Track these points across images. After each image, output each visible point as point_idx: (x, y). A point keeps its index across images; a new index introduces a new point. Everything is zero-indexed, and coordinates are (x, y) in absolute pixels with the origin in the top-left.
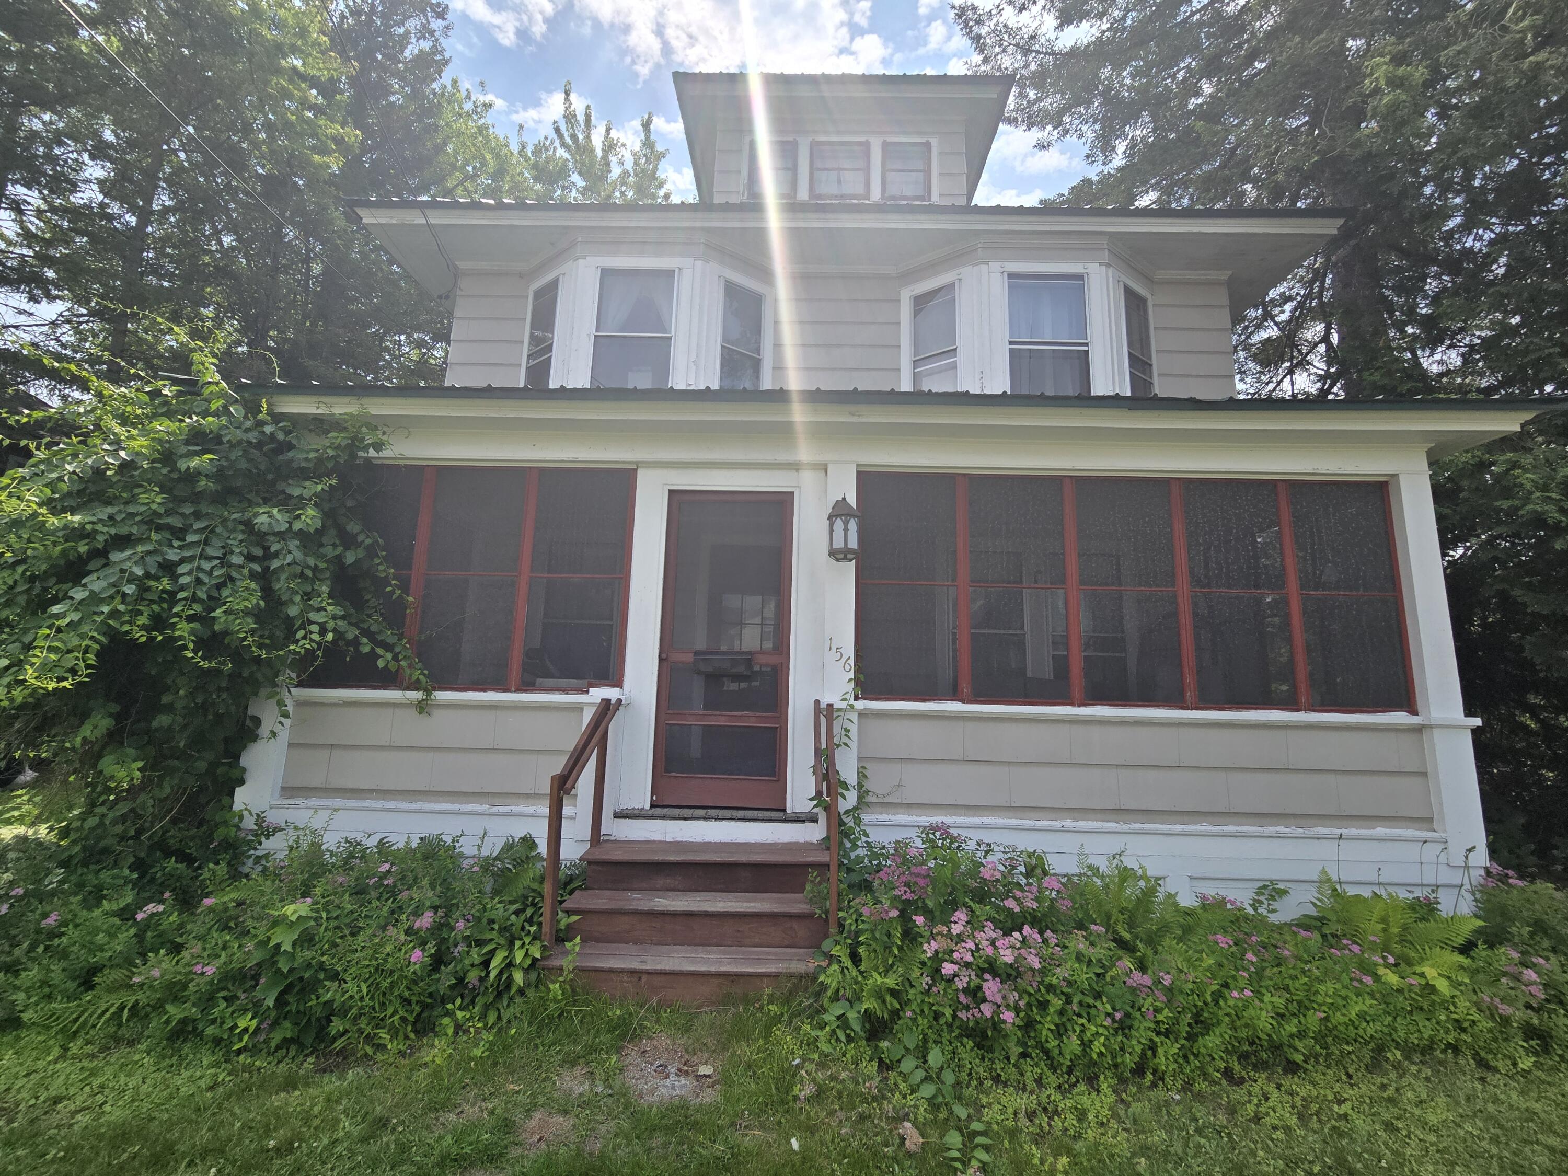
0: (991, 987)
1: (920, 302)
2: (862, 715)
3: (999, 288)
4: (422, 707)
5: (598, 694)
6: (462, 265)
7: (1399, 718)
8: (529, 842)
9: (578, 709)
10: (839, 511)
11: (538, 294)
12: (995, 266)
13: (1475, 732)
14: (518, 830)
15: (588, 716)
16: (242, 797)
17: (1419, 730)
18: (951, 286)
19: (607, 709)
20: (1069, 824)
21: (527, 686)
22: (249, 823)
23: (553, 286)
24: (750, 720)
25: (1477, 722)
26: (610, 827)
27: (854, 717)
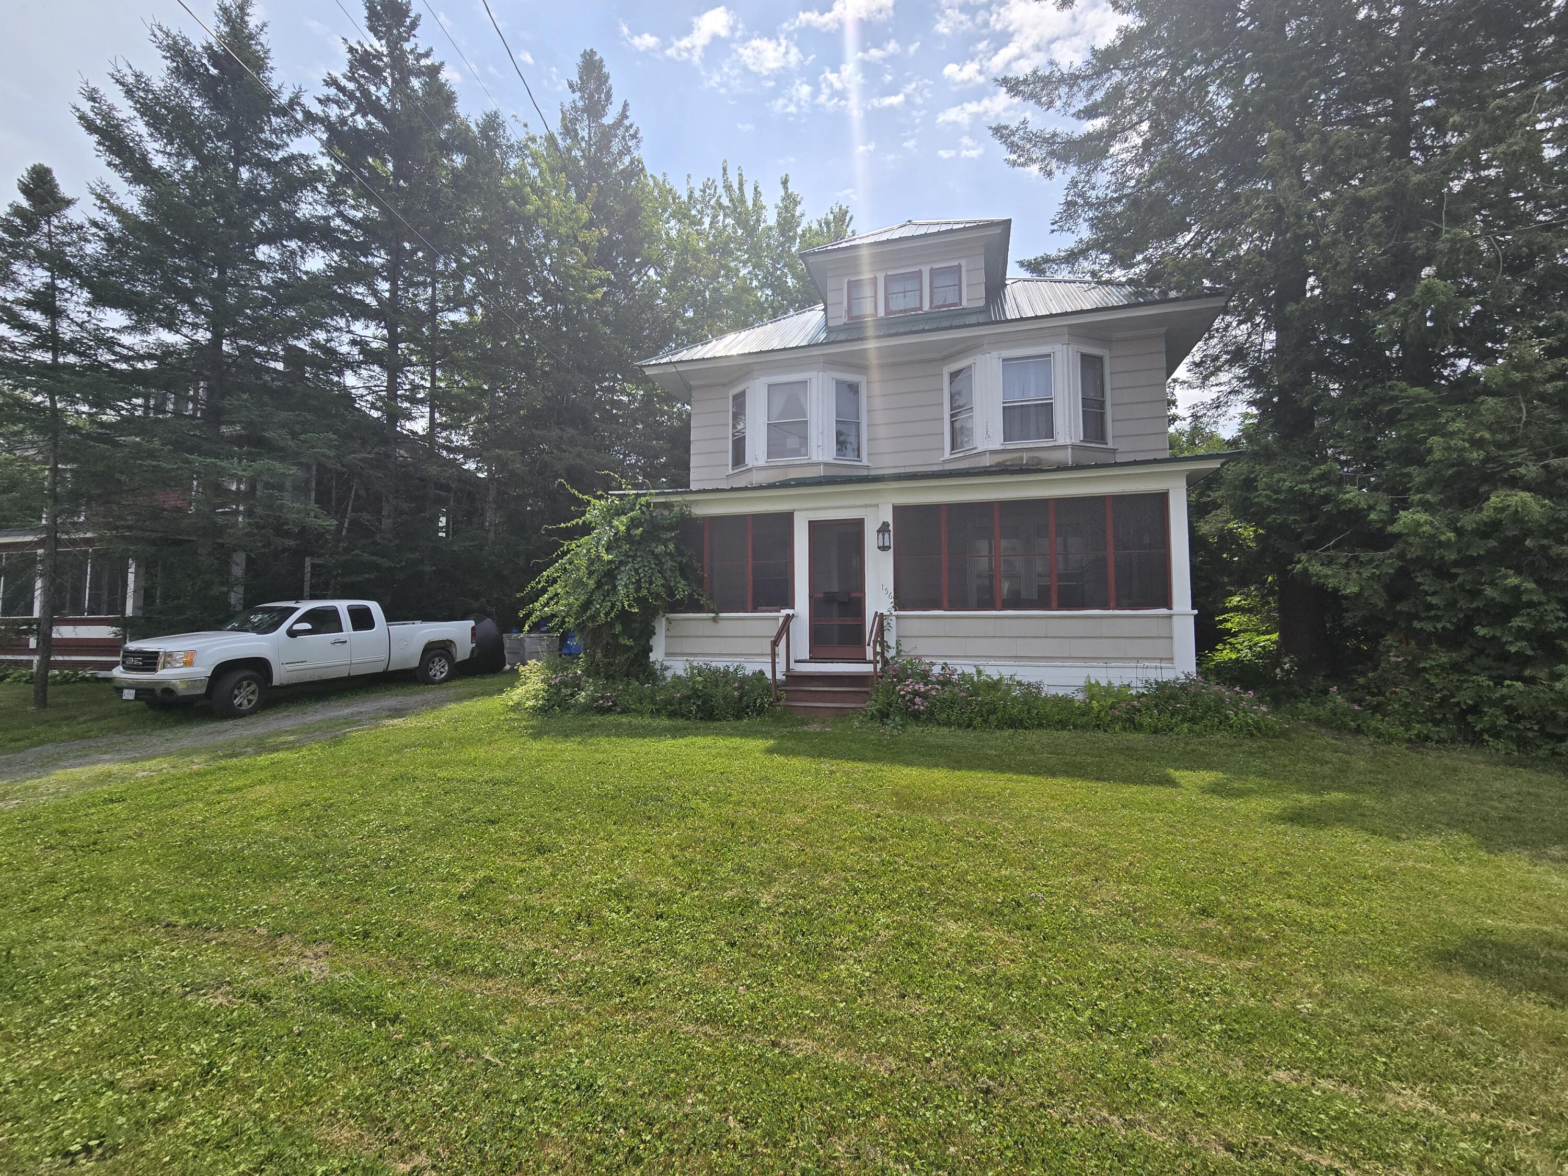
0: (917, 700)
1: (954, 375)
2: (897, 617)
3: (997, 366)
4: (715, 620)
5: (785, 612)
6: (692, 383)
7: (1163, 611)
8: (762, 673)
9: (777, 618)
10: (884, 529)
11: (735, 398)
12: (995, 354)
13: (1196, 617)
14: (757, 667)
15: (781, 620)
16: (653, 657)
17: (1170, 617)
18: (970, 367)
19: (788, 618)
20: (993, 662)
21: (755, 610)
22: (658, 666)
23: (743, 393)
24: (850, 621)
25: (1196, 612)
26: (793, 666)
27: (894, 618)
